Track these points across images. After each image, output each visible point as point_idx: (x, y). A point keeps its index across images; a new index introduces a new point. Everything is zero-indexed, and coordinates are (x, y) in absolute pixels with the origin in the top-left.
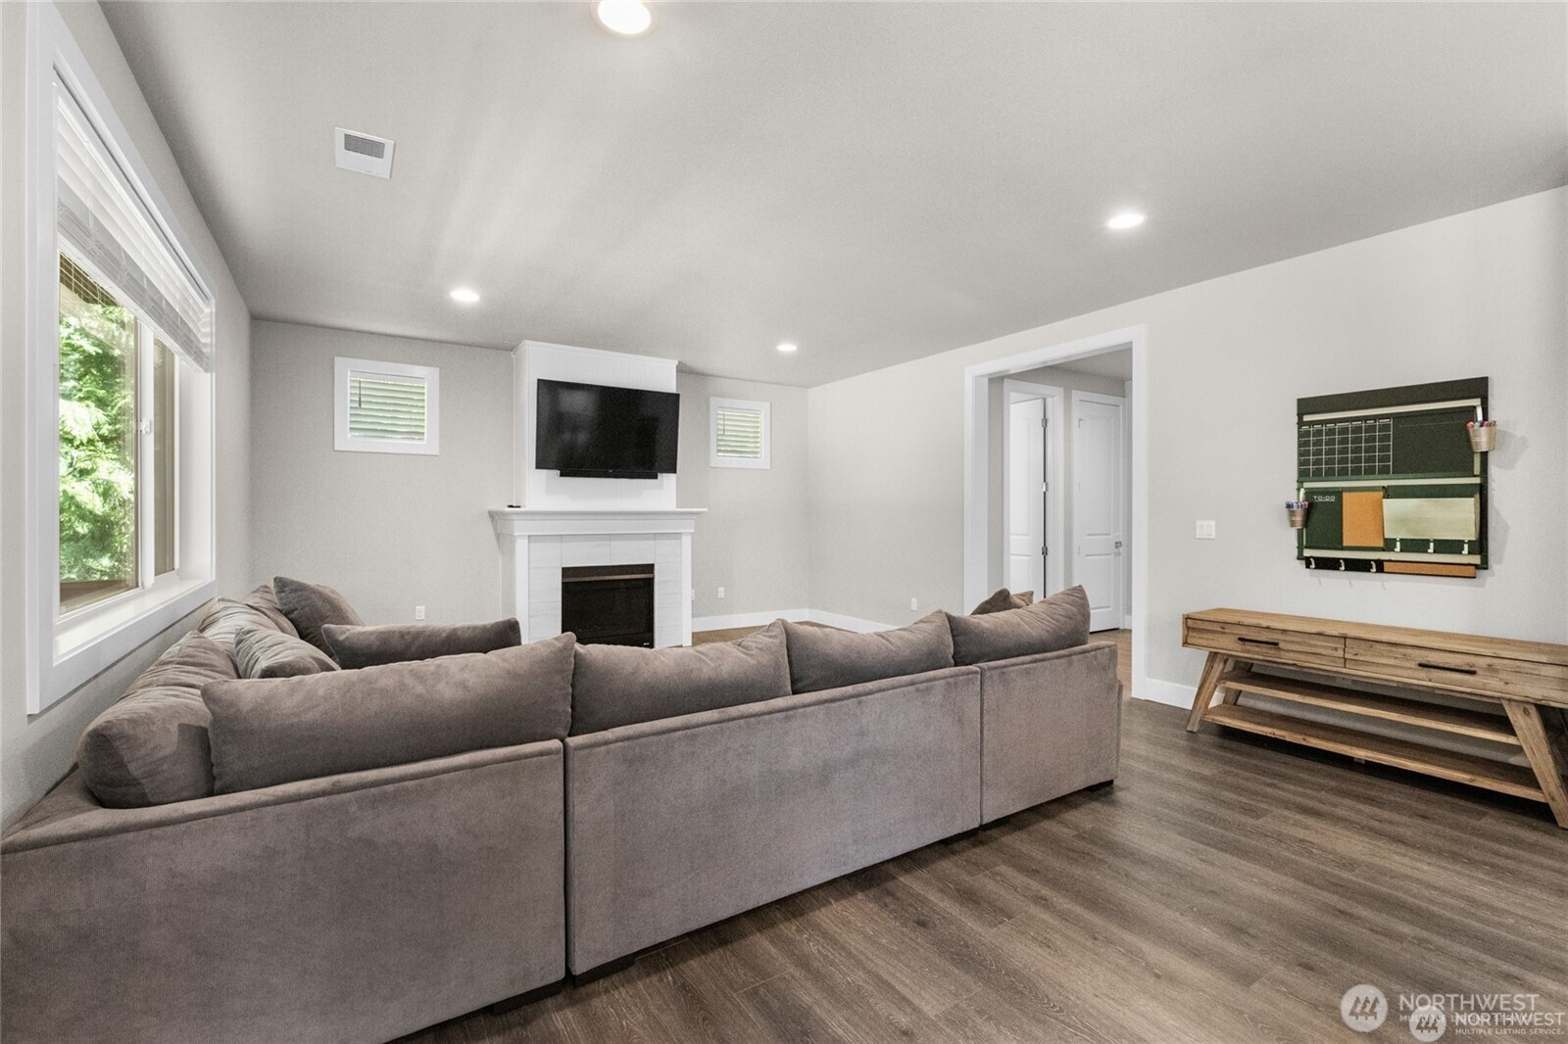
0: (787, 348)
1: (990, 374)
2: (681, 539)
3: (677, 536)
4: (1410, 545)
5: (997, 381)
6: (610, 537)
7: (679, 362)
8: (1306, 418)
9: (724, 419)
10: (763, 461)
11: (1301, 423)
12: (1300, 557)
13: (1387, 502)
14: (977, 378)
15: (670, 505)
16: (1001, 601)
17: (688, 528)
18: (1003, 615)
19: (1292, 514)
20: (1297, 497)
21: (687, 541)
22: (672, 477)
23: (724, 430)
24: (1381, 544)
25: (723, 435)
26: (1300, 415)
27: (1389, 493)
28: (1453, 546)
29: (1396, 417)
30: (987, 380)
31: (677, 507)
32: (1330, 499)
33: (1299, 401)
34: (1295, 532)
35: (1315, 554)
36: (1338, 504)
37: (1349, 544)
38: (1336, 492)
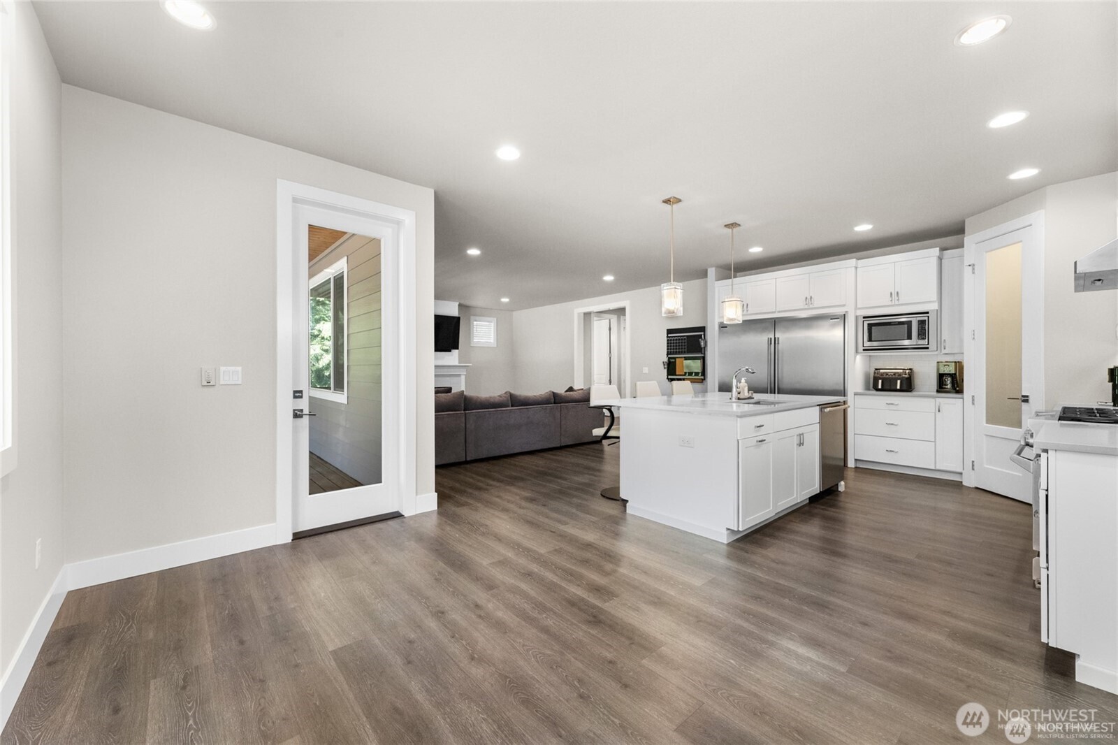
0: (505, 300)
1: (585, 312)
2: (461, 377)
3: (459, 375)
4: (690, 374)
5: (587, 315)
7: (459, 304)
8: (669, 335)
11: (667, 337)
13: (685, 361)
14: (579, 314)
15: (456, 362)
16: (571, 389)
17: (463, 372)
18: (571, 393)
19: (664, 365)
20: (666, 360)
21: (463, 378)
22: (457, 351)
24: (683, 373)
26: (667, 334)
27: (686, 359)
28: (697, 374)
29: (687, 336)
30: (583, 314)
31: (459, 363)
32: (673, 360)
33: (668, 330)
34: (666, 370)
35: (669, 377)
36: (675, 362)
37: (677, 373)
38: (675, 358)
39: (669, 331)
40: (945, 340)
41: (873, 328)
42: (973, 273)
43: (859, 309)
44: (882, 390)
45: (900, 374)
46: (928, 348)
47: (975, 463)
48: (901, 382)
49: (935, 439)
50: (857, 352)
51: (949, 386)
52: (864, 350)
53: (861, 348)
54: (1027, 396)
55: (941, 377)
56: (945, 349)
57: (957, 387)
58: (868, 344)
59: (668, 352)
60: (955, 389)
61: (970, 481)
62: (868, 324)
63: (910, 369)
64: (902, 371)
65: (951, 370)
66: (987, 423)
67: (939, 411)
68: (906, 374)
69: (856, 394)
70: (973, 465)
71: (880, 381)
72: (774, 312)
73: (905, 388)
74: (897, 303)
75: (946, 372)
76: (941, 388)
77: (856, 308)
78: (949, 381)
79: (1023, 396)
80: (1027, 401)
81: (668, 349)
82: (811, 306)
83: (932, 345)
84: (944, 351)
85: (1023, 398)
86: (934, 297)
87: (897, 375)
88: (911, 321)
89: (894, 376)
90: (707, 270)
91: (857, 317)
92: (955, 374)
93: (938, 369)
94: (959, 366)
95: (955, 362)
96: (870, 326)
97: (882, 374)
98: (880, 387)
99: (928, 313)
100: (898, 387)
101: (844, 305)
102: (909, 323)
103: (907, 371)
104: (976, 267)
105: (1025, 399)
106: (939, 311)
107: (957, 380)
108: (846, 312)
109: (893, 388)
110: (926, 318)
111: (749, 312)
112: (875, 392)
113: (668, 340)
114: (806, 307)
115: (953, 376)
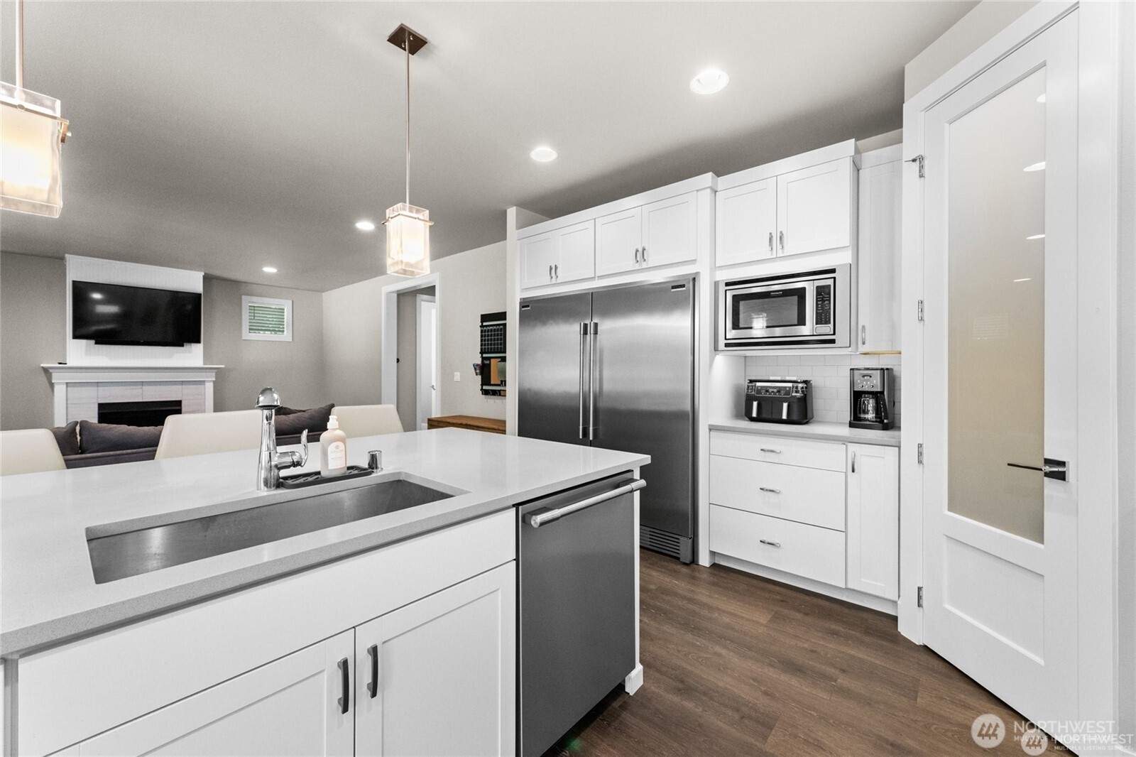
0: (270, 270)
1: (398, 291)
2: (204, 385)
3: (203, 382)
5: (401, 295)
6: (142, 383)
7: (205, 274)
8: (484, 324)
9: (254, 310)
10: (287, 336)
11: (482, 326)
12: (482, 389)
14: (391, 293)
15: (199, 362)
17: (210, 378)
19: (475, 369)
20: (479, 361)
21: (209, 386)
22: (196, 345)
23: (254, 316)
24: (499, 383)
25: (254, 319)
26: (482, 322)
30: (396, 295)
31: (204, 364)
32: (488, 362)
33: (482, 316)
34: (479, 377)
35: (485, 387)
36: (490, 364)
37: (492, 383)
38: (489, 358)
39: (485, 318)
40: (863, 327)
41: (742, 303)
42: (921, 176)
43: (721, 267)
44: (758, 419)
45: (788, 391)
46: (833, 341)
47: (924, 593)
48: (789, 406)
49: (846, 528)
50: (716, 349)
51: (871, 416)
52: (727, 345)
53: (722, 342)
54: (1063, 464)
55: (857, 397)
56: (864, 343)
57: (887, 418)
58: (732, 334)
59: (481, 349)
60: (882, 422)
61: (912, 629)
62: (734, 297)
63: (805, 382)
64: (790, 385)
65: (874, 383)
66: (950, 509)
67: (853, 471)
68: (797, 392)
69: (712, 428)
70: (920, 598)
71: (755, 404)
72: (592, 279)
73: (795, 417)
74: (780, 254)
75: (866, 388)
76: (857, 420)
77: (714, 268)
78: (871, 404)
79: (1048, 462)
80: (1061, 476)
81: (482, 345)
82: (644, 265)
83: (841, 337)
84: (863, 349)
85: (1048, 469)
86: (845, 238)
87: (783, 392)
88: (804, 289)
89: (777, 395)
90: (506, 212)
91: (716, 284)
92: (882, 393)
93: (852, 383)
94: (889, 377)
95: (882, 369)
96: (737, 299)
97: (759, 391)
98: (754, 415)
99: (833, 271)
100: (784, 417)
101: (694, 261)
102: (801, 293)
103: (800, 385)
104: (926, 163)
105: (1056, 470)
106: (854, 268)
107: (884, 404)
108: (697, 273)
109: (775, 417)
110: (830, 282)
111: (559, 280)
112: (746, 424)
113: (482, 331)
114: (637, 267)
115: (877, 396)
